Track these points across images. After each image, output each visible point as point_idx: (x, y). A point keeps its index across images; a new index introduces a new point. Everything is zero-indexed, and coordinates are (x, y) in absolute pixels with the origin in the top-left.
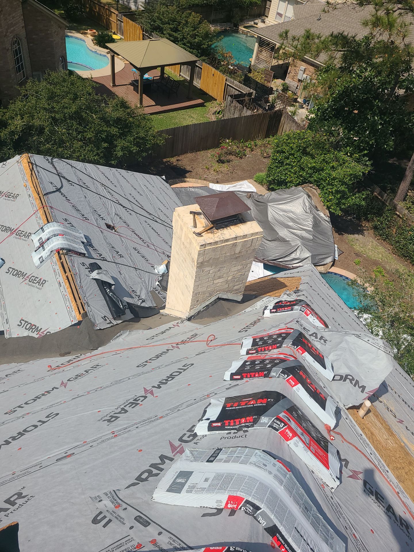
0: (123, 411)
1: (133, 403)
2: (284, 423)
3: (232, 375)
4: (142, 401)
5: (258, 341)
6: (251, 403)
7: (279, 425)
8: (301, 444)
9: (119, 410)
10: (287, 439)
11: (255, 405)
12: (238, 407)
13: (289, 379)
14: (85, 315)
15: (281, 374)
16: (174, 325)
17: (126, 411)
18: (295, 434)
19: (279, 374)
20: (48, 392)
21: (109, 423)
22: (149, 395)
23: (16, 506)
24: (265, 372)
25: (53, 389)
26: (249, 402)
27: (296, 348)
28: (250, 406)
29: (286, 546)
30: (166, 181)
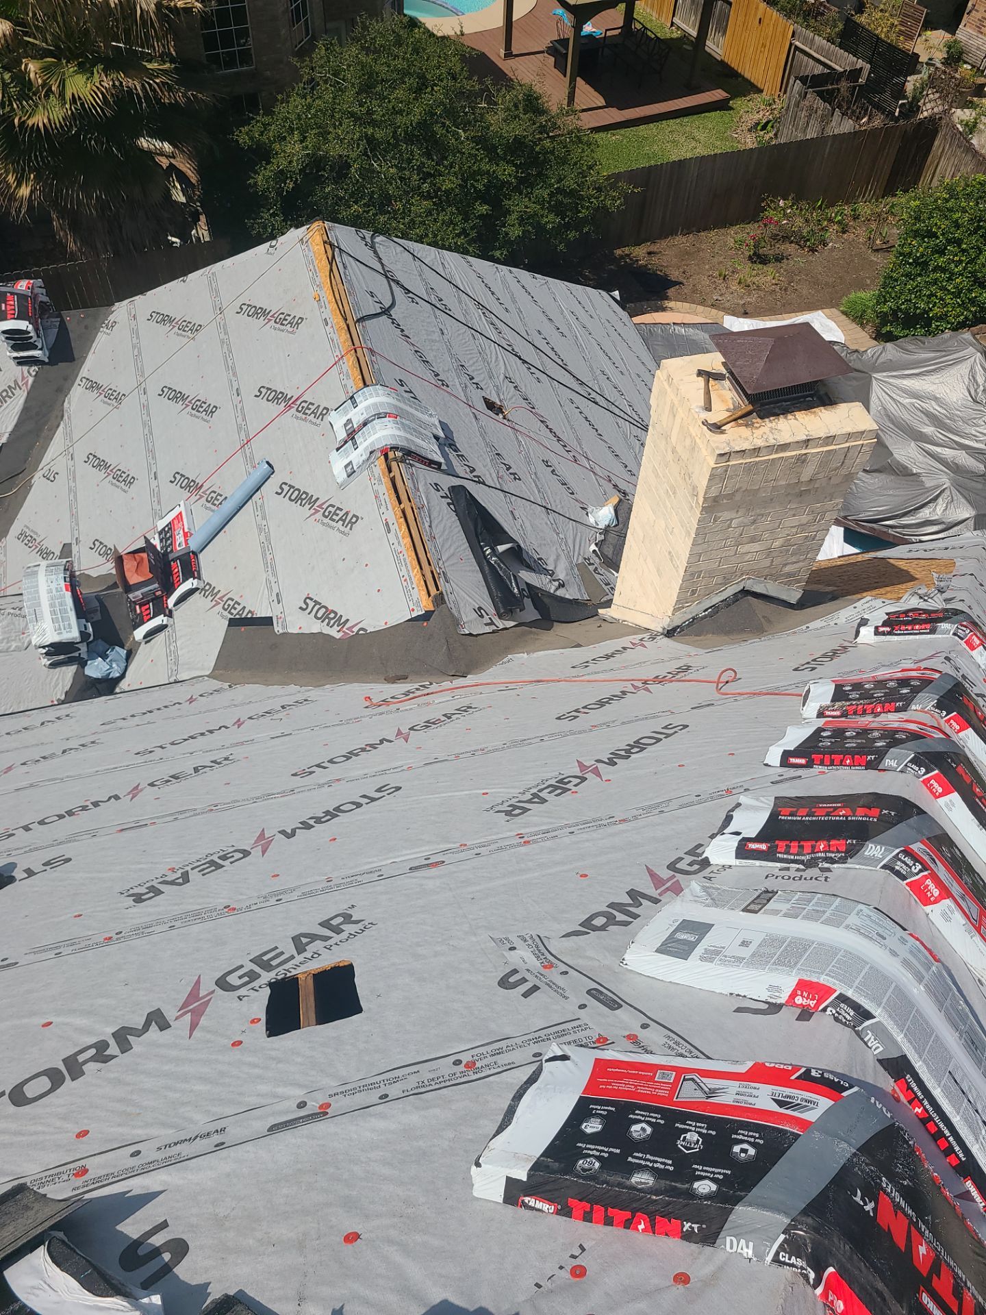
0: (536, 800)
1: (556, 788)
2: (921, 864)
3: (786, 755)
4: (575, 785)
5: (849, 691)
6: (841, 813)
7: (910, 867)
8: (958, 917)
9: (528, 796)
10: (926, 901)
11: (849, 818)
12: (807, 818)
13: (929, 780)
14: (440, 600)
15: (909, 765)
16: (633, 644)
17: (543, 801)
18: (946, 893)
19: (906, 765)
20: (373, 746)
21: (508, 818)
22: (589, 776)
23: (344, 935)
24: (869, 757)
25: (381, 742)
26: (834, 811)
27: (946, 716)
28: (838, 818)
29: (926, 1102)
30: (622, 304)
